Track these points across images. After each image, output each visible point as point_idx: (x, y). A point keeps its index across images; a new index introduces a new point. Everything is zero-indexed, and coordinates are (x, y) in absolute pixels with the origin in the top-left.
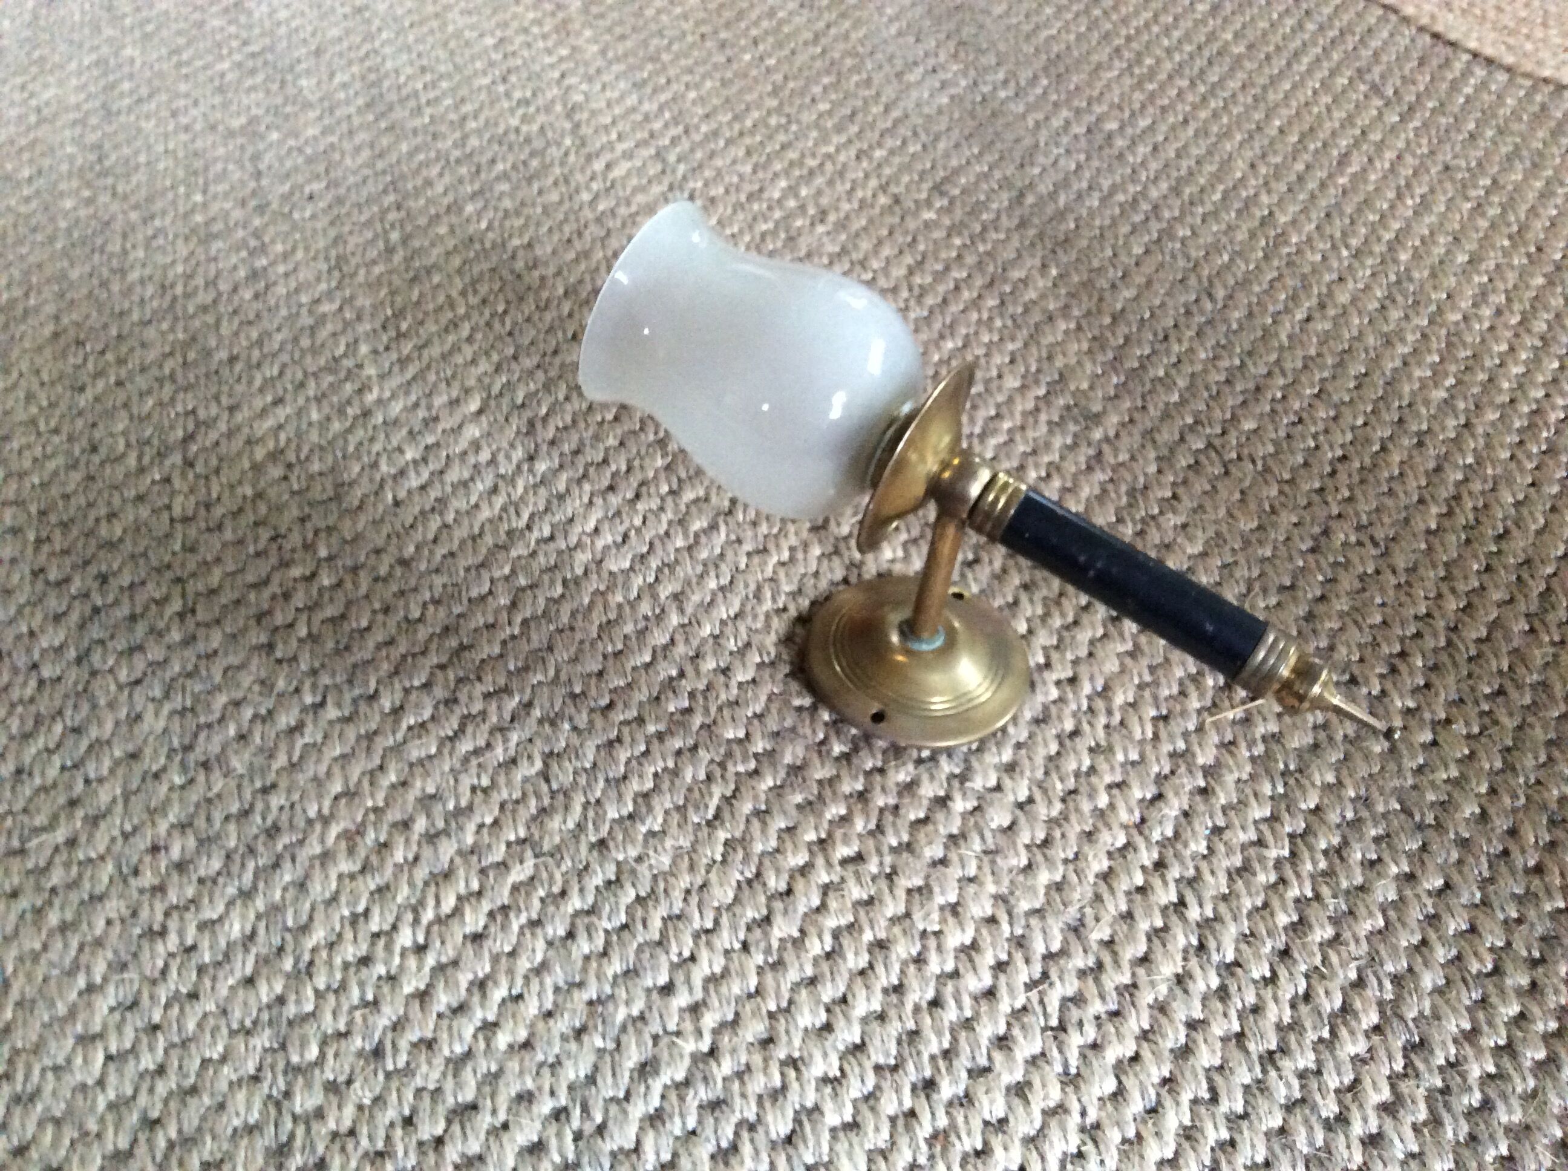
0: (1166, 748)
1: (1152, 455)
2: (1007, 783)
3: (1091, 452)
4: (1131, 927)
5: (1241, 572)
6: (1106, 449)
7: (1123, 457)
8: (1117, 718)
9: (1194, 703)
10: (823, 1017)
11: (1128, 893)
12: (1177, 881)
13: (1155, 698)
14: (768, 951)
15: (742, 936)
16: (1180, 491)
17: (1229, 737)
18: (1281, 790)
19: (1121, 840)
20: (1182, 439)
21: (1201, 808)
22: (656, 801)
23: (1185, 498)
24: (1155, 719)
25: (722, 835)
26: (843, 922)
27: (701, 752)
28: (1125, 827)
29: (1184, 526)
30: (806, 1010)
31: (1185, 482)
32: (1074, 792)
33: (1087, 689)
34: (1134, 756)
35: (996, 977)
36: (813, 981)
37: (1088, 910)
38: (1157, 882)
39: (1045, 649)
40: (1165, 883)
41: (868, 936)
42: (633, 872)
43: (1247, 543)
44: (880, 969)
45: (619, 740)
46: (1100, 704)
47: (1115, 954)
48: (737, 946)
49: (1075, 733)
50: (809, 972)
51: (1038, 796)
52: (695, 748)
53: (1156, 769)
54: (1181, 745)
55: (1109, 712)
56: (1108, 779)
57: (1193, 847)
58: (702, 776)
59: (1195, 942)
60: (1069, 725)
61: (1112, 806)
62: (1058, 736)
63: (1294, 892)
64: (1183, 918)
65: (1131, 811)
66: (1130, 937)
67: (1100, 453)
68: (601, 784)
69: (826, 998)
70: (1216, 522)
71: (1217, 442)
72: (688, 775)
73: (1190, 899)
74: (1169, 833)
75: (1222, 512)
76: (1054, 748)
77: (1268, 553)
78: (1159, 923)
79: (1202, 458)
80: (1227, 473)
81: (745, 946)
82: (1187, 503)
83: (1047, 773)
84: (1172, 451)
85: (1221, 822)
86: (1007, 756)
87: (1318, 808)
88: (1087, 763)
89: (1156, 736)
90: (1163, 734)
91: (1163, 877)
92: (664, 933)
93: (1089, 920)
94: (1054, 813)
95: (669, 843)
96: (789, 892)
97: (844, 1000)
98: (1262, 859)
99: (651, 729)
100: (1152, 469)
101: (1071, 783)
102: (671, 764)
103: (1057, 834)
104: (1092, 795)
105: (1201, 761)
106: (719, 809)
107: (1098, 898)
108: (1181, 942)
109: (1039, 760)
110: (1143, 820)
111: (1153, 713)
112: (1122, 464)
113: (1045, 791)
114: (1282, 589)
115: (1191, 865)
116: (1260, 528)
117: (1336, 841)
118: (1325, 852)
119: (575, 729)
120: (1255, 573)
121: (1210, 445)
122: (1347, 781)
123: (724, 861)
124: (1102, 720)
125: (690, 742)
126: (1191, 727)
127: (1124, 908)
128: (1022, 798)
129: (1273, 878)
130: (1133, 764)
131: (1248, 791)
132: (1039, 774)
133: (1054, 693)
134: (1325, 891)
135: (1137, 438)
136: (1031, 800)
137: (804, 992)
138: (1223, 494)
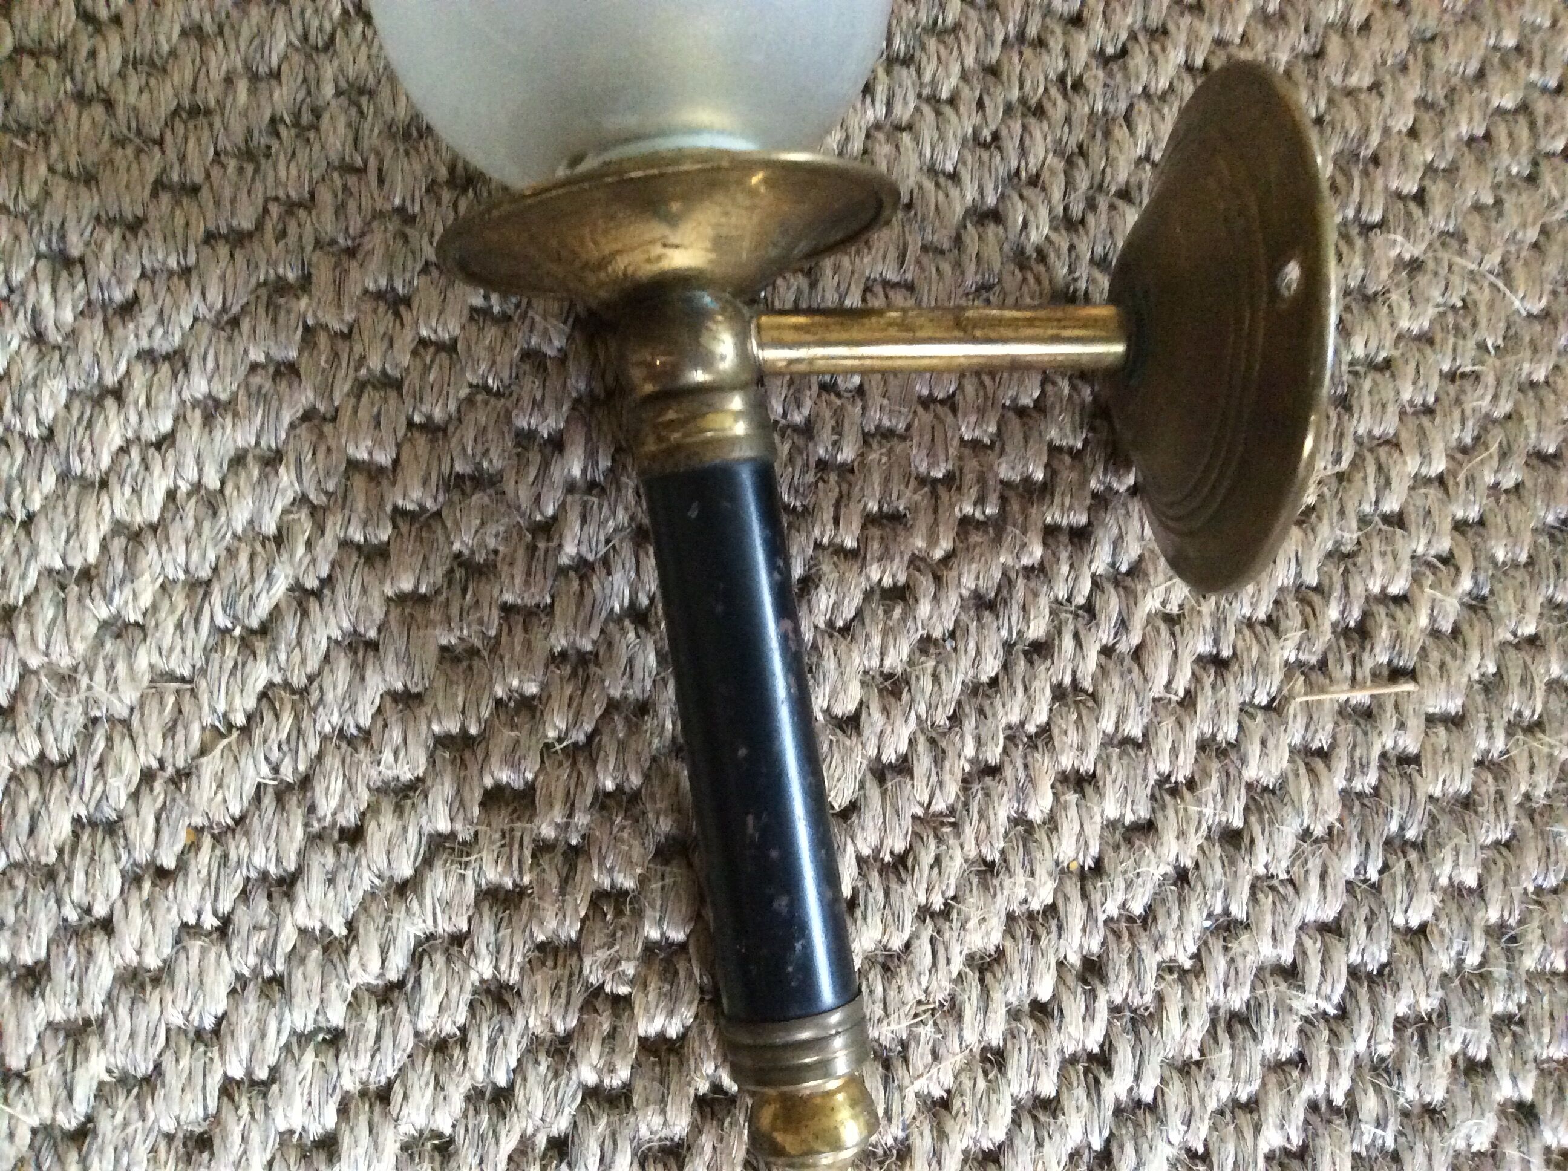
0: (1198, 727)
1: (1413, 92)
2: (875, 718)
3: (1304, 45)
4: (993, 1087)
5: (1479, 401)
6: (1335, 46)
7: (1361, 78)
8: (1135, 640)
9: (1286, 651)
10: (330, 1119)
11: (1014, 1014)
12: (1115, 1010)
13: (1220, 620)
14: (268, 953)
15: (225, 905)
16: (1436, 189)
17: (1322, 740)
18: (1373, 875)
19: (1044, 895)
20: (1481, 75)
21: (1215, 874)
22: (151, 556)
23: (1438, 210)
24: (1201, 660)
25: (261, 674)
26: (444, 927)
27: (286, 476)
28: (1062, 872)
29: (1415, 266)
30: (299, 1103)
31: (1452, 171)
32: (993, 771)
33: (1100, 560)
34: (1134, 728)
35: (696, 1129)
36: (335, 1039)
37: (926, 1032)
38: (1074, 1006)
39: (1054, 450)
40: (1089, 1014)
41: (484, 968)
42: (47, 703)
43: (1511, 338)
44: (478, 1052)
45: (118, 394)
46: (1112, 604)
47: (941, 1135)
48: (210, 921)
49: (1040, 650)
50: (337, 1016)
51: (923, 763)
52: (272, 460)
53: (1164, 767)
54: (1229, 730)
55: (1123, 625)
56: (1067, 761)
57: (1169, 950)
58: (269, 527)
59: (1097, 1145)
60: (1037, 630)
61: (1052, 823)
62: (1008, 646)
63: (1313, 1088)
64: (1094, 1087)
65: (1082, 840)
66: (984, 1109)
67: (1319, 55)
68: (49, 481)
69: (349, 1084)
70: (1473, 277)
71: (1541, 106)
72: (240, 514)
73: (1124, 1059)
74: (1137, 908)
75: (1493, 260)
76: (991, 667)
77: (1540, 376)
78: (1048, 1088)
79: (1501, 132)
80: (1532, 179)
81: (224, 929)
82: (1438, 219)
83: (955, 719)
84: (1451, 95)
85: (1238, 911)
86: (897, 658)
87: (1423, 929)
88: (1041, 716)
89: (1189, 701)
90: (1204, 705)
91: (1092, 996)
92: (68, 850)
93: (920, 1055)
94: (939, 806)
95: (144, 658)
96: (354, 836)
97: (384, 1095)
98: (1282, 1009)
99: (199, 385)
100: (1402, 122)
101: (993, 754)
102: (212, 481)
103: (926, 858)
104: (1022, 793)
105: (1251, 773)
106: (276, 613)
107: (953, 1009)
108: (1074, 1137)
109: (953, 688)
110: (1098, 868)
111: (1204, 646)
112: (1350, 93)
113: (939, 757)
114: (1540, 457)
115: (1150, 984)
116: (1546, 315)
117: (1427, 1004)
118: (1400, 1024)
119: (38, 338)
120: (1505, 407)
121: (1524, 108)
122: (1495, 894)
123: (246, 731)
124: (1104, 635)
125: (269, 441)
126: (1262, 699)
127: (995, 1036)
128: (889, 756)
129: (1288, 1050)
130: (1127, 741)
131: (1314, 865)
132: (941, 719)
133: (1036, 552)
134: (1369, 1105)
135: (1402, 44)
136: (904, 767)
137: (309, 1057)
138: (1512, 218)
